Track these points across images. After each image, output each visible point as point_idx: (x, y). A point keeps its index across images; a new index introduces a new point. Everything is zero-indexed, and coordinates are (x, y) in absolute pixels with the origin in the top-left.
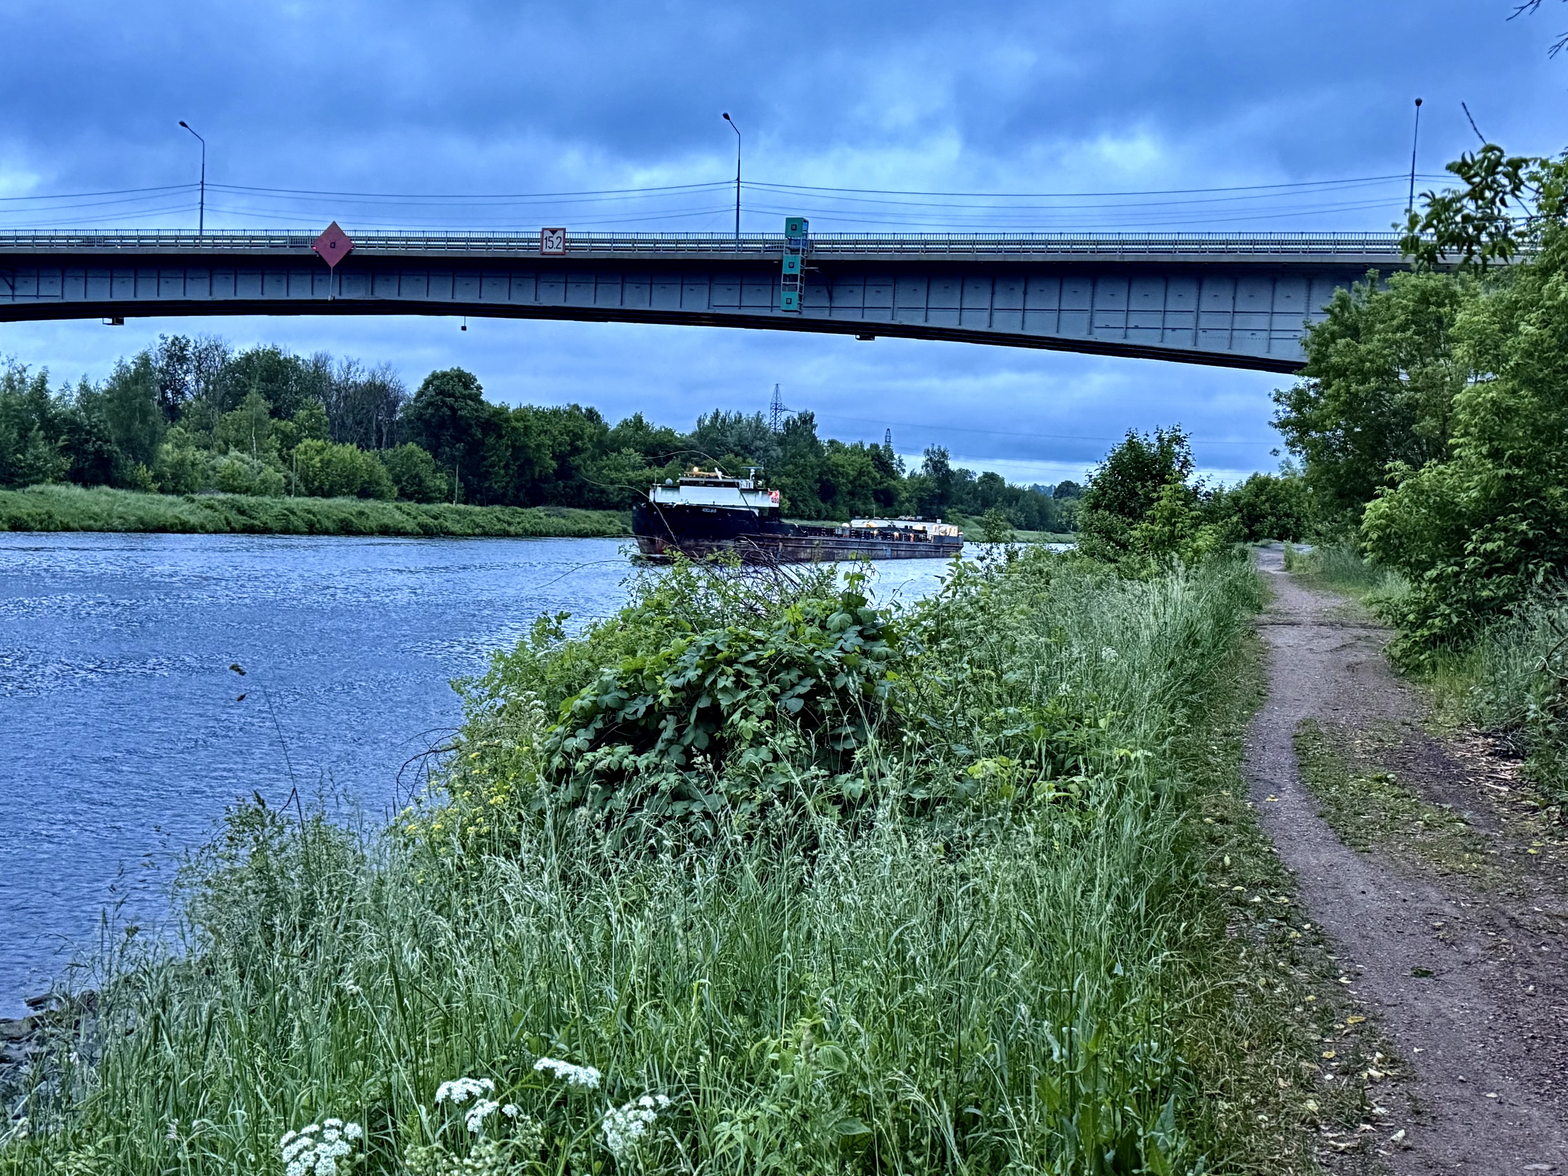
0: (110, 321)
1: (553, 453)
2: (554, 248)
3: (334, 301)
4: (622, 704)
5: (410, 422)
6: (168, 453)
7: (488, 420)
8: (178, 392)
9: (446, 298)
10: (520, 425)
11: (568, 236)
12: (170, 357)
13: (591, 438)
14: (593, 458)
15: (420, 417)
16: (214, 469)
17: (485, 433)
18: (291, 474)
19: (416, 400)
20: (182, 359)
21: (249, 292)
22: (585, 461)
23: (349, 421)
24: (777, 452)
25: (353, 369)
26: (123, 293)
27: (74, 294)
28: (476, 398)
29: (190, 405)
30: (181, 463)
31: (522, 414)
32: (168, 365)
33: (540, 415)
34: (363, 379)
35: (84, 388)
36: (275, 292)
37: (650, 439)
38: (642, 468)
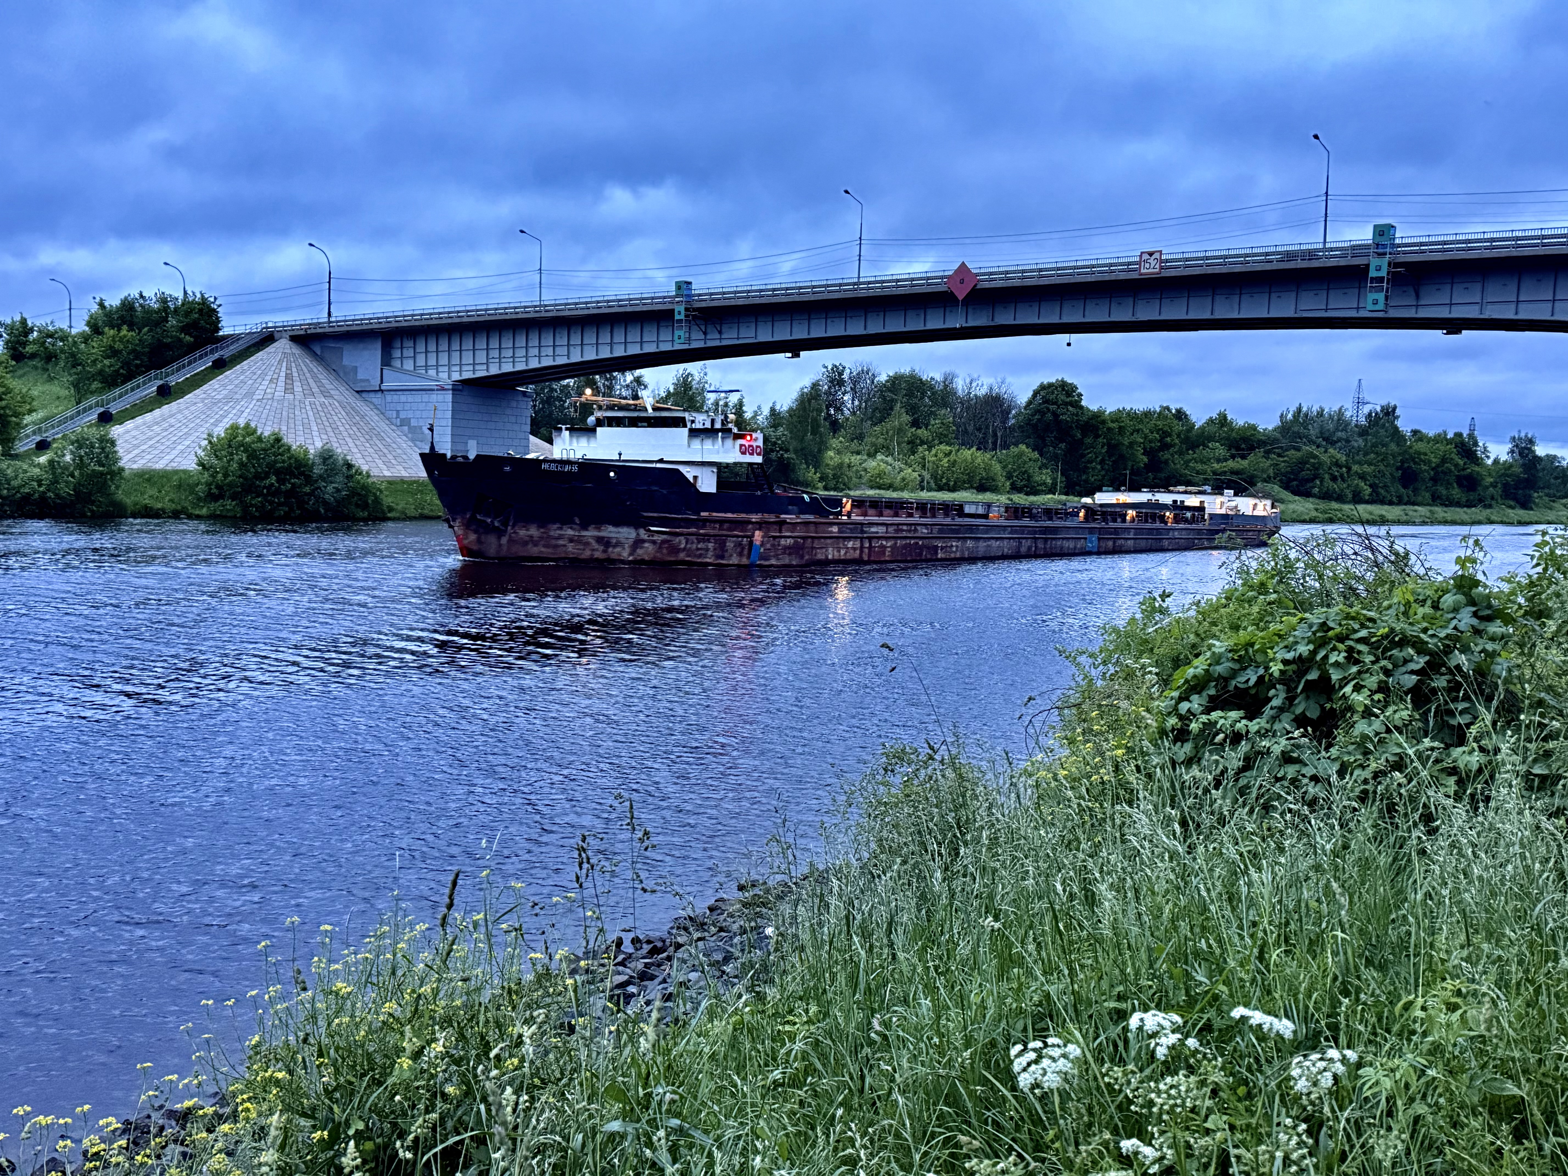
0: (790, 355)
1: (1144, 449)
2: (1151, 268)
3: (962, 328)
4: (1234, 674)
5: (1020, 427)
6: (831, 458)
7: (1087, 423)
8: (838, 409)
9: (1055, 319)
10: (1114, 425)
11: (1164, 257)
12: (832, 381)
13: (1179, 436)
14: (1181, 453)
15: (1028, 422)
16: (865, 470)
17: (1084, 435)
18: (925, 473)
19: (1025, 408)
20: (841, 383)
21: (894, 325)
22: (1172, 455)
23: (970, 428)
24: (1359, 442)
25: (974, 384)
26: (800, 333)
27: (765, 336)
28: (1077, 404)
29: (847, 419)
30: (840, 466)
31: (1118, 416)
32: (830, 388)
33: (1132, 416)
34: (982, 392)
35: (773, 410)
36: (915, 325)
37: (1234, 434)
38: (1226, 460)
